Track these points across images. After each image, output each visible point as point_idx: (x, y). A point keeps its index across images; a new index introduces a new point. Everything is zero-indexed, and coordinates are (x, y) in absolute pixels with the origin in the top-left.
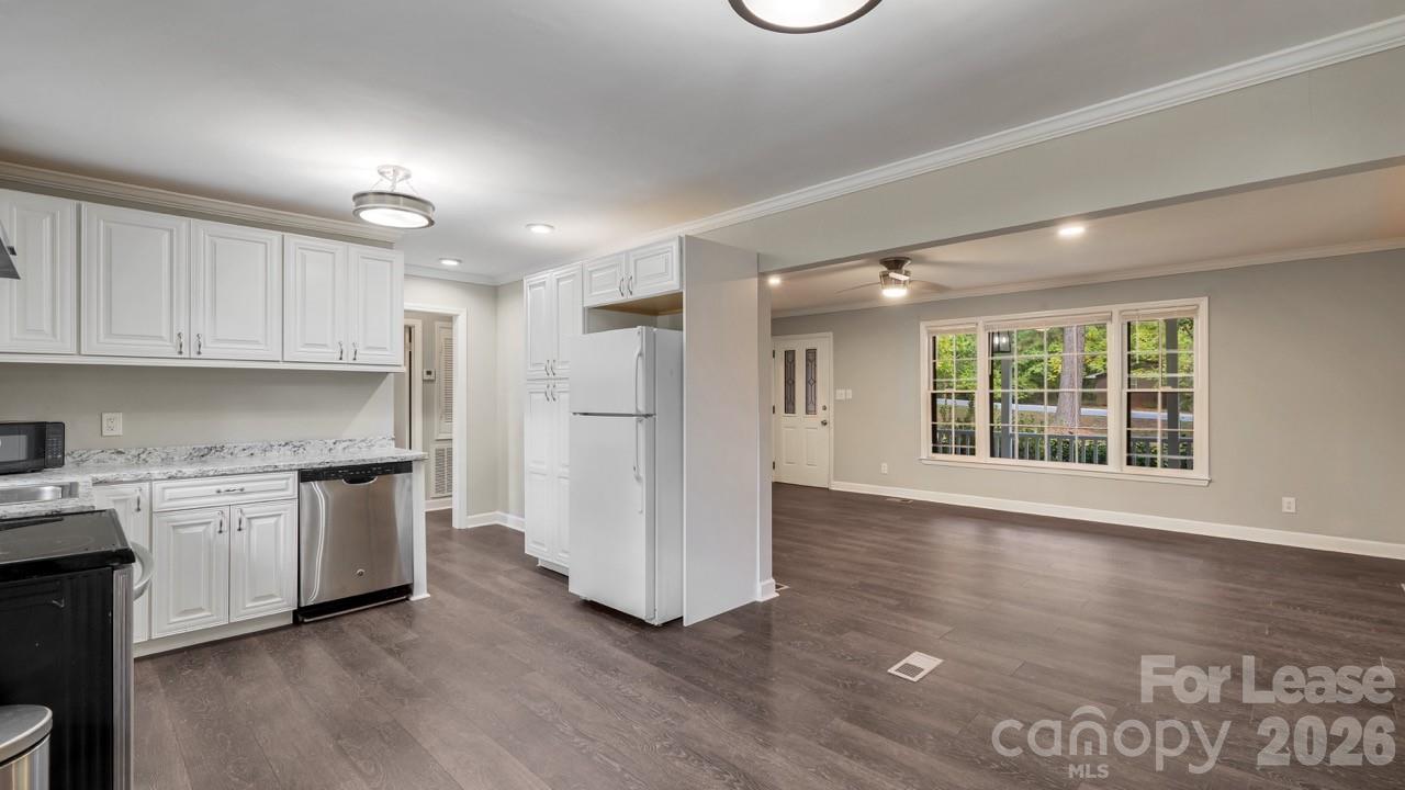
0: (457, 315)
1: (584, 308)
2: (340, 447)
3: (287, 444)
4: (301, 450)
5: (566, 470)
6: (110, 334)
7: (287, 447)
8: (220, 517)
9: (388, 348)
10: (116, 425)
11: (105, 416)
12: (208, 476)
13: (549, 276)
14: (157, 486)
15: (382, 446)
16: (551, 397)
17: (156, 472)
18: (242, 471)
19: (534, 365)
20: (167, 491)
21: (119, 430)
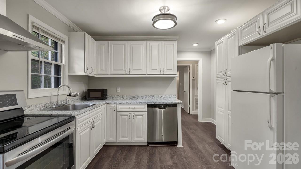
0: (199, 61)
1: (239, 47)
2: (162, 97)
3: (150, 96)
4: (154, 98)
5: (231, 112)
6: (114, 70)
7: (150, 97)
8: (130, 114)
9: (173, 69)
10: (119, 90)
11: (117, 88)
12: (127, 104)
13: (224, 39)
14: (118, 105)
15: (173, 98)
16: (225, 84)
17: (117, 102)
18: (134, 103)
19: (219, 72)
20: (120, 107)
21: (119, 91)
